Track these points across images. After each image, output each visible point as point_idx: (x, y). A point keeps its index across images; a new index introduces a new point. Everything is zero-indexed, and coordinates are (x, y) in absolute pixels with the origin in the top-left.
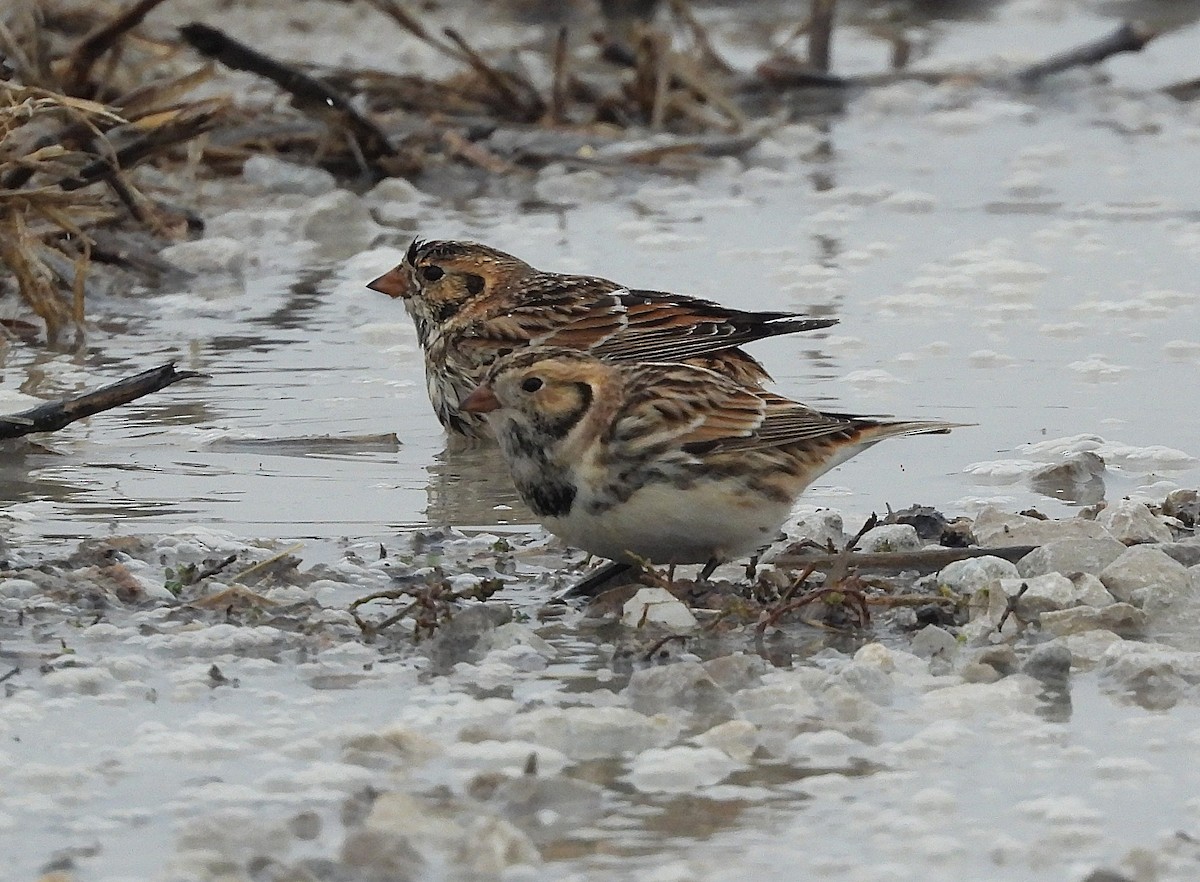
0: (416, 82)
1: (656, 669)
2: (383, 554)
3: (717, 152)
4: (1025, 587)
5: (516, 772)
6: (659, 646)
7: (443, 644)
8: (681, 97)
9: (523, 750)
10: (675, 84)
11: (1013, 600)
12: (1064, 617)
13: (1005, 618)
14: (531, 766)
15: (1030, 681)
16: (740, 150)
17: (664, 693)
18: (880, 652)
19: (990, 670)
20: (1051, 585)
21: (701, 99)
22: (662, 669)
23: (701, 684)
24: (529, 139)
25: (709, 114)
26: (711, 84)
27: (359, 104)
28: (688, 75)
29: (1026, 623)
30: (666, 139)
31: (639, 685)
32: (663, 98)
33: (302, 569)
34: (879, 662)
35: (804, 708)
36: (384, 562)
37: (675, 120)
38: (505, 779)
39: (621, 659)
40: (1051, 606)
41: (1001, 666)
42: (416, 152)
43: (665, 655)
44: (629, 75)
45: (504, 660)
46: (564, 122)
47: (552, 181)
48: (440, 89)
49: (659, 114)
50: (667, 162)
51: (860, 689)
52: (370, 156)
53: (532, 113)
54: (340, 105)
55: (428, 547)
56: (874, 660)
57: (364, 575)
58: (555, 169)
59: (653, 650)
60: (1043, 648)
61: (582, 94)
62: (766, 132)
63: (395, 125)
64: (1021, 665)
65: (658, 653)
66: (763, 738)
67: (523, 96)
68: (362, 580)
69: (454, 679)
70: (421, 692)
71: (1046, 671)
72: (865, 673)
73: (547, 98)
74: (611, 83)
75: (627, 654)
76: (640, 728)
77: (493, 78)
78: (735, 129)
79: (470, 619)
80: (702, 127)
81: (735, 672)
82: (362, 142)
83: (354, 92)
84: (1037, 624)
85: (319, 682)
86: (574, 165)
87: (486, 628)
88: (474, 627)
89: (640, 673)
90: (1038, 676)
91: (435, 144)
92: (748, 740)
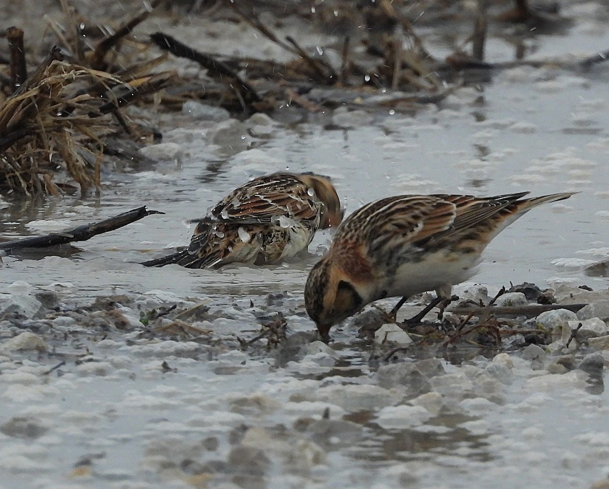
0: (271, 63)
1: (391, 365)
2: (252, 305)
3: (426, 101)
4: (580, 325)
5: (318, 417)
6: (392, 353)
7: (282, 352)
8: (407, 73)
9: (322, 406)
10: (404, 66)
11: (574, 331)
12: (600, 340)
13: (570, 341)
14: (326, 414)
15: (583, 373)
16: (438, 101)
17: (395, 378)
18: (506, 358)
19: (562, 367)
20: (594, 324)
21: (417, 74)
22: (394, 365)
23: (414, 373)
24: (329, 94)
25: (422, 81)
26: (422, 67)
27: (242, 75)
28: (411, 62)
29: (581, 344)
30: (399, 94)
31: (382, 373)
32: (398, 73)
33: (210, 313)
34: (505, 363)
35: (467, 385)
36: (252, 309)
37: (404, 85)
39: (373, 360)
40: (594, 335)
41: (568, 365)
42: (271, 100)
43: (396, 358)
44: (381, 61)
45: (313, 360)
46: (347, 85)
47: (341, 115)
48: (284, 68)
49: (396, 81)
50: (400, 106)
51: (495, 376)
52: (248, 102)
53: (331, 81)
54: (233, 76)
55: (275, 302)
56: (503, 361)
57: (242, 316)
58: (342, 109)
59: (390, 356)
60: (589, 356)
61: (358, 71)
62: (451, 91)
63: (260, 86)
64: (579, 365)
65: (392, 357)
66: (445, 401)
67: (326, 72)
68: (241, 318)
69: (287, 370)
70: (271, 376)
71: (591, 368)
72: (498, 368)
73: (339, 73)
74: (371, 65)
75: (377, 357)
76: (382, 396)
77: (311, 62)
78: (435, 89)
79: (296, 339)
80: (418, 88)
81: (432, 367)
82: (244, 95)
83: (240, 69)
84: (587, 344)
85: (219, 371)
86: (352, 107)
87: (304, 343)
88: (297, 343)
89: (383, 367)
90: (586, 371)
91: (281, 96)
92: (438, 402)
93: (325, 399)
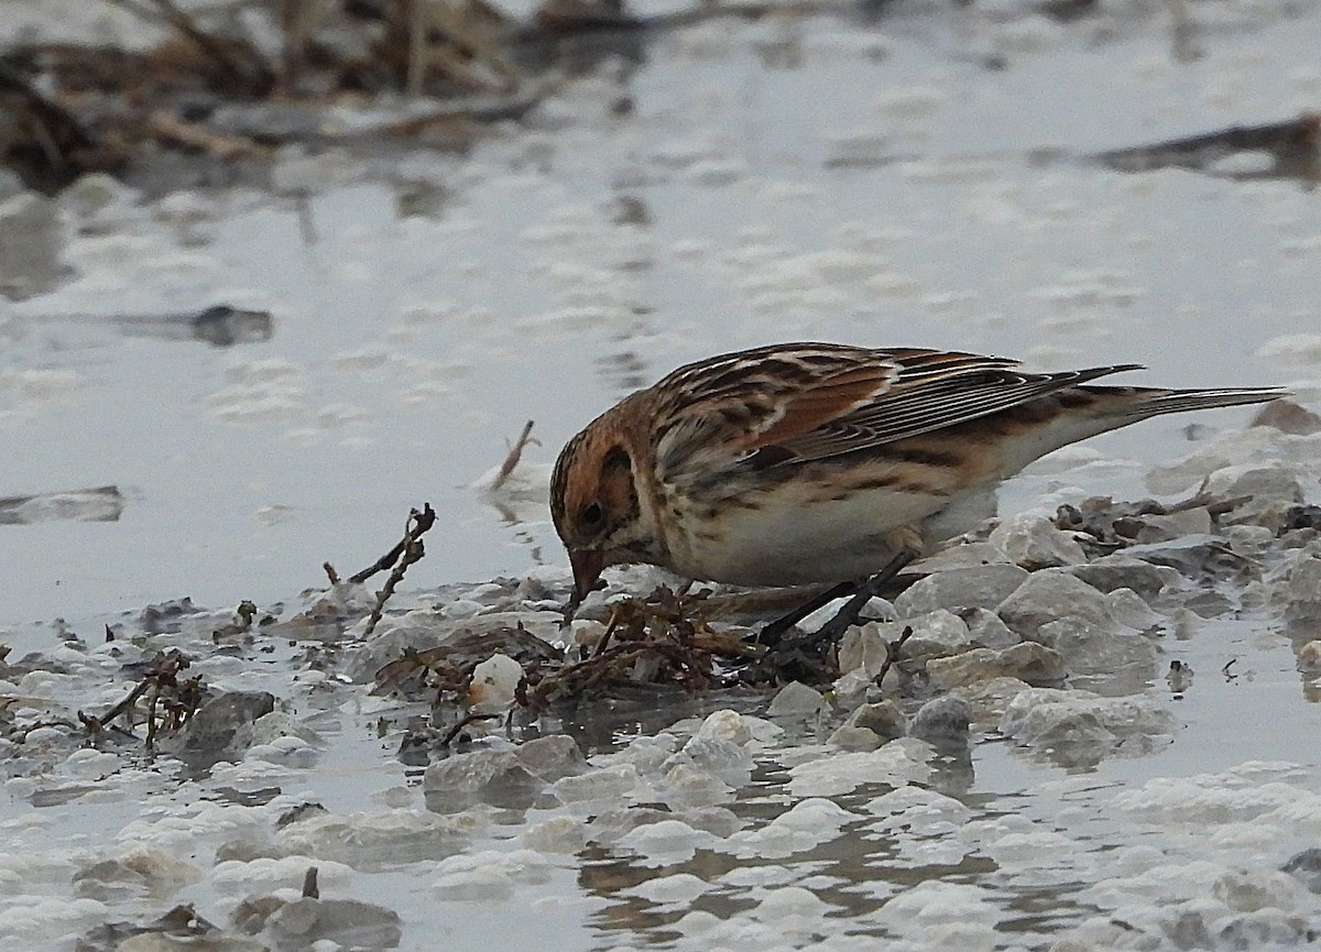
0: (114, 55)
1: (455, 758)
2: (110, 637)
3: (490, 118)
4: (908, 631)
5: (293, 894)
6: (457, 729)
7: (192, 743)
8: (441, 54)
9: (298, 865)
10: (435, 38)
11: (895, 646)
12: (955, 664)
13: (885, 669)
14: (311, 885)
15: (921, 745)
16: (517, 114)
17: (469, 785)
18: (733, 720)
19: (871, 735)
20: (937, 625)
21: (467, 54)
22: (464, 757)
23: (514, 772)
24: (257, 115)
25: (480, 71)
26: (479, 36)
27: (44, 85)
28: (450, 26)
29: (910, 674)
30: (424, 106)
31: (435, 778)
32: (421, 56)
33: (10, 660)
34: (732, 734)
36: (110, 645)
37: (439, 82)
38: (279, 903)
39: (411, 748)
40: (938, 650)
41: (884, 730)
42: (114, 138)
43: (466, 738)
44: (376, 31)
45: (266, 757)
46: (301, 95)
48: (145, 64)
49: (417, 74)
50: (430, 134)
51: (708, 766)
52: (65, 149)
53: (261, 85)
54: (23, 89)
55: (162, 624)
56: (726, 731)
57: (87, 663)
58: (292, 151)
59: (451, 736)
60: (932, 704)
61: (318, 57)
62: (552, 91)
63: (85, 106)
64: (909, 725)
65: (457, 737)
66: (593, 833)
67: (246, 67)
68: (83, 668)
69: (206, 784)
71: (941, 730)
72: (714, 748)
73: (277, 66)
74: (352, 41)
75: (419, 741)
76: (440, 831)
77: (206, 43)
78: (511, 89)
79: (221, 711)
80: (471, 88)
81: (555, 755)
82: (54, 133)
83: (37, 70)
84: (924, 674)
85: (40, 799)
86: (315, 143)
87: (242, 720)
88: (227, 719)
89: (437, 763)
90: (928, 739)
91: (136, 130)
92: (575, 837)
93: (303, 850)
